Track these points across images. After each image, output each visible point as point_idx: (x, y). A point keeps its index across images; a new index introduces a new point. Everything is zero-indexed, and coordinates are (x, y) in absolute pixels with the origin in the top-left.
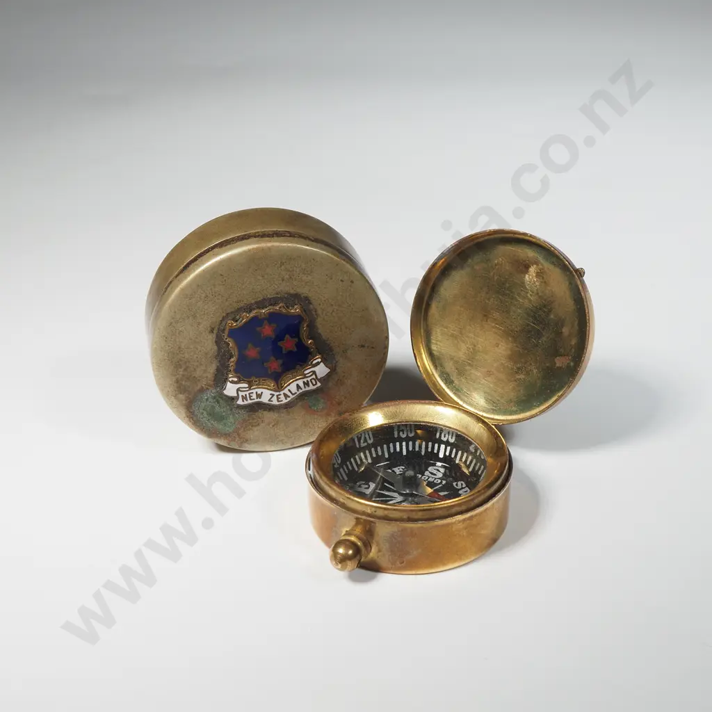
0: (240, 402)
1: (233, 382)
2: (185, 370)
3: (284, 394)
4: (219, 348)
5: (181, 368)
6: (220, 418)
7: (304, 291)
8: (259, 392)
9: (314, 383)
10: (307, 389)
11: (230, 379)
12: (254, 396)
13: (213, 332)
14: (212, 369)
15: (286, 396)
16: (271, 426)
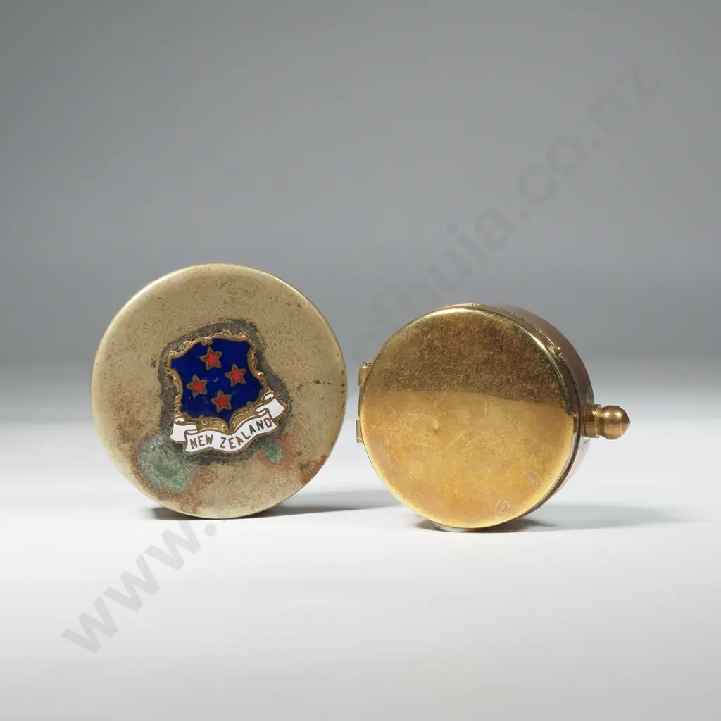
0: (189, 449)
1: (179, 423)
2: (128, 412)
3: (237, 437)
4: (163, 385)
5: (123, 410)
6: (169, 474)
7: (249, 317)
8: (209, 436)
9: (269, 424)
10: (262, 431)
11: (177, 420)
12: (204, 441)
13: (155, 366)
14: (157, 411)
15: (239, 441)
16: (227, 483)
